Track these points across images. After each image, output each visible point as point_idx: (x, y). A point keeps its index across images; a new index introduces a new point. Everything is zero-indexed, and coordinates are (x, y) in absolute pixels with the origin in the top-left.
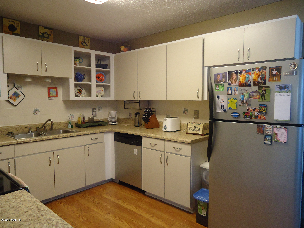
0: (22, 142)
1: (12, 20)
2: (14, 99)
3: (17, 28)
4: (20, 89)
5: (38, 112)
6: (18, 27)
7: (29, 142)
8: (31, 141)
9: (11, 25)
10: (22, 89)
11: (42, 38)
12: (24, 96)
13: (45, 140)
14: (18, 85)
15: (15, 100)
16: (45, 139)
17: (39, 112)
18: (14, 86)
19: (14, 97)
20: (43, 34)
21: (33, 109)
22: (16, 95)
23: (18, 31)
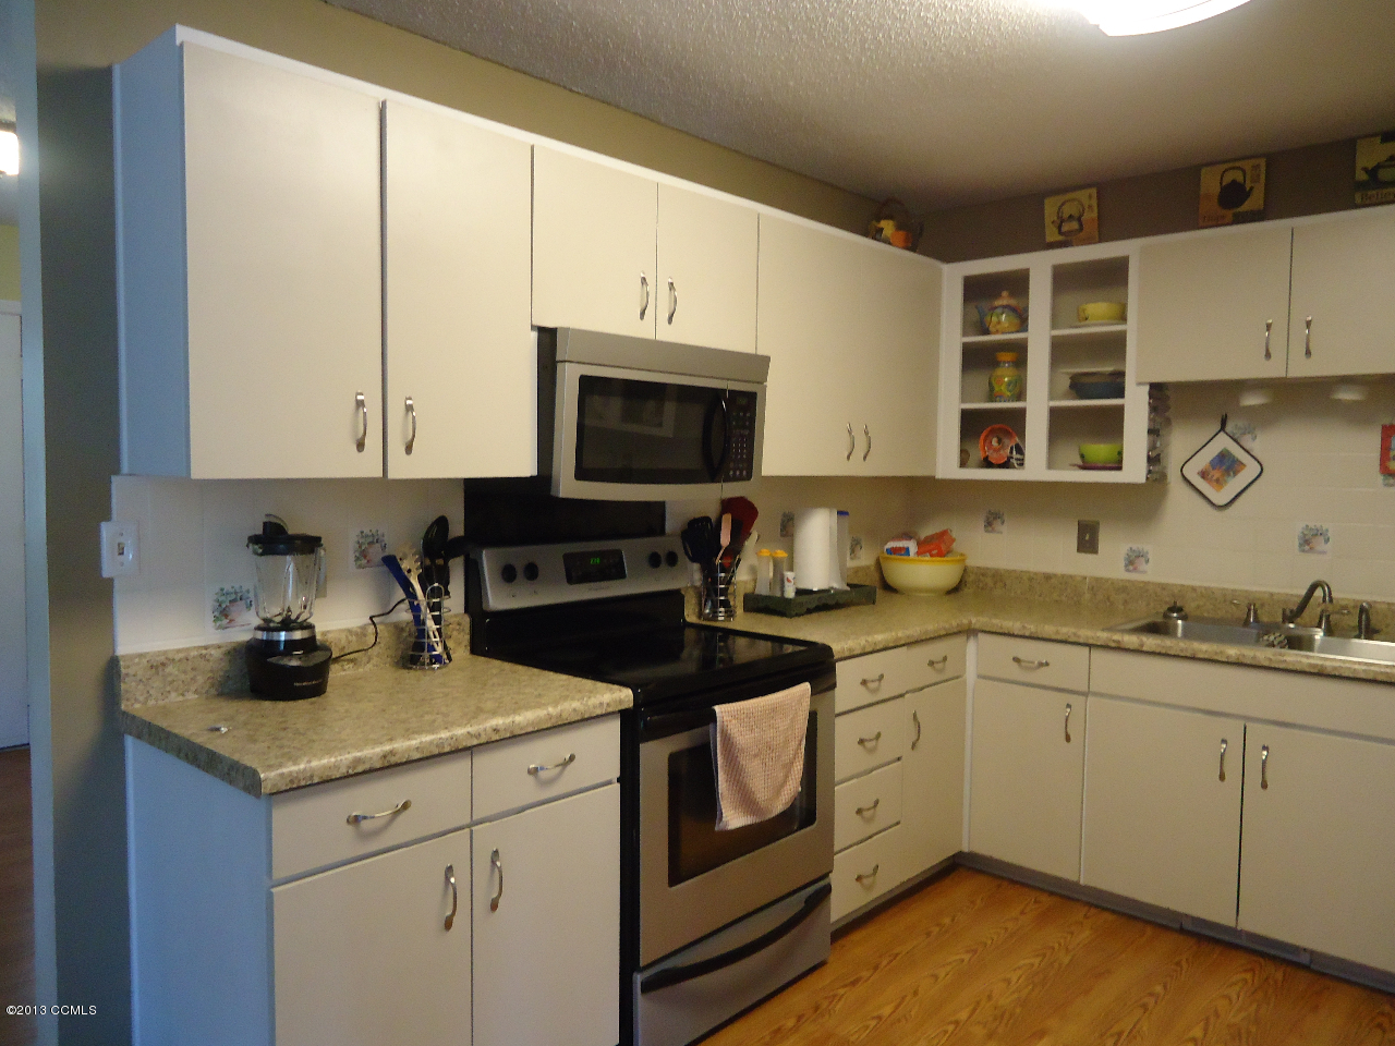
0: (1113, 645)
1: (1231, 165)
2: (1218, 481)
3: (1251, 188)
4: (1247, 442)
5: (1319, 544)
6: (1256, 179)
7: (1138, 651)
8: (1145, 649)
9: (1229, 185)
10: (1254, 438)
11: (1369, 193)
12: (1261, 465)
13: (1174, 656)
14: (1241, 423)
15: (1219, 483)
16: (1201, 656)
17: (1327, 540)
18: (1223, 428)
19: (1216, 474)
20: (1372, 172)
21: (1299, 527)
22: (1226, 465)
23: (1255, 201)
